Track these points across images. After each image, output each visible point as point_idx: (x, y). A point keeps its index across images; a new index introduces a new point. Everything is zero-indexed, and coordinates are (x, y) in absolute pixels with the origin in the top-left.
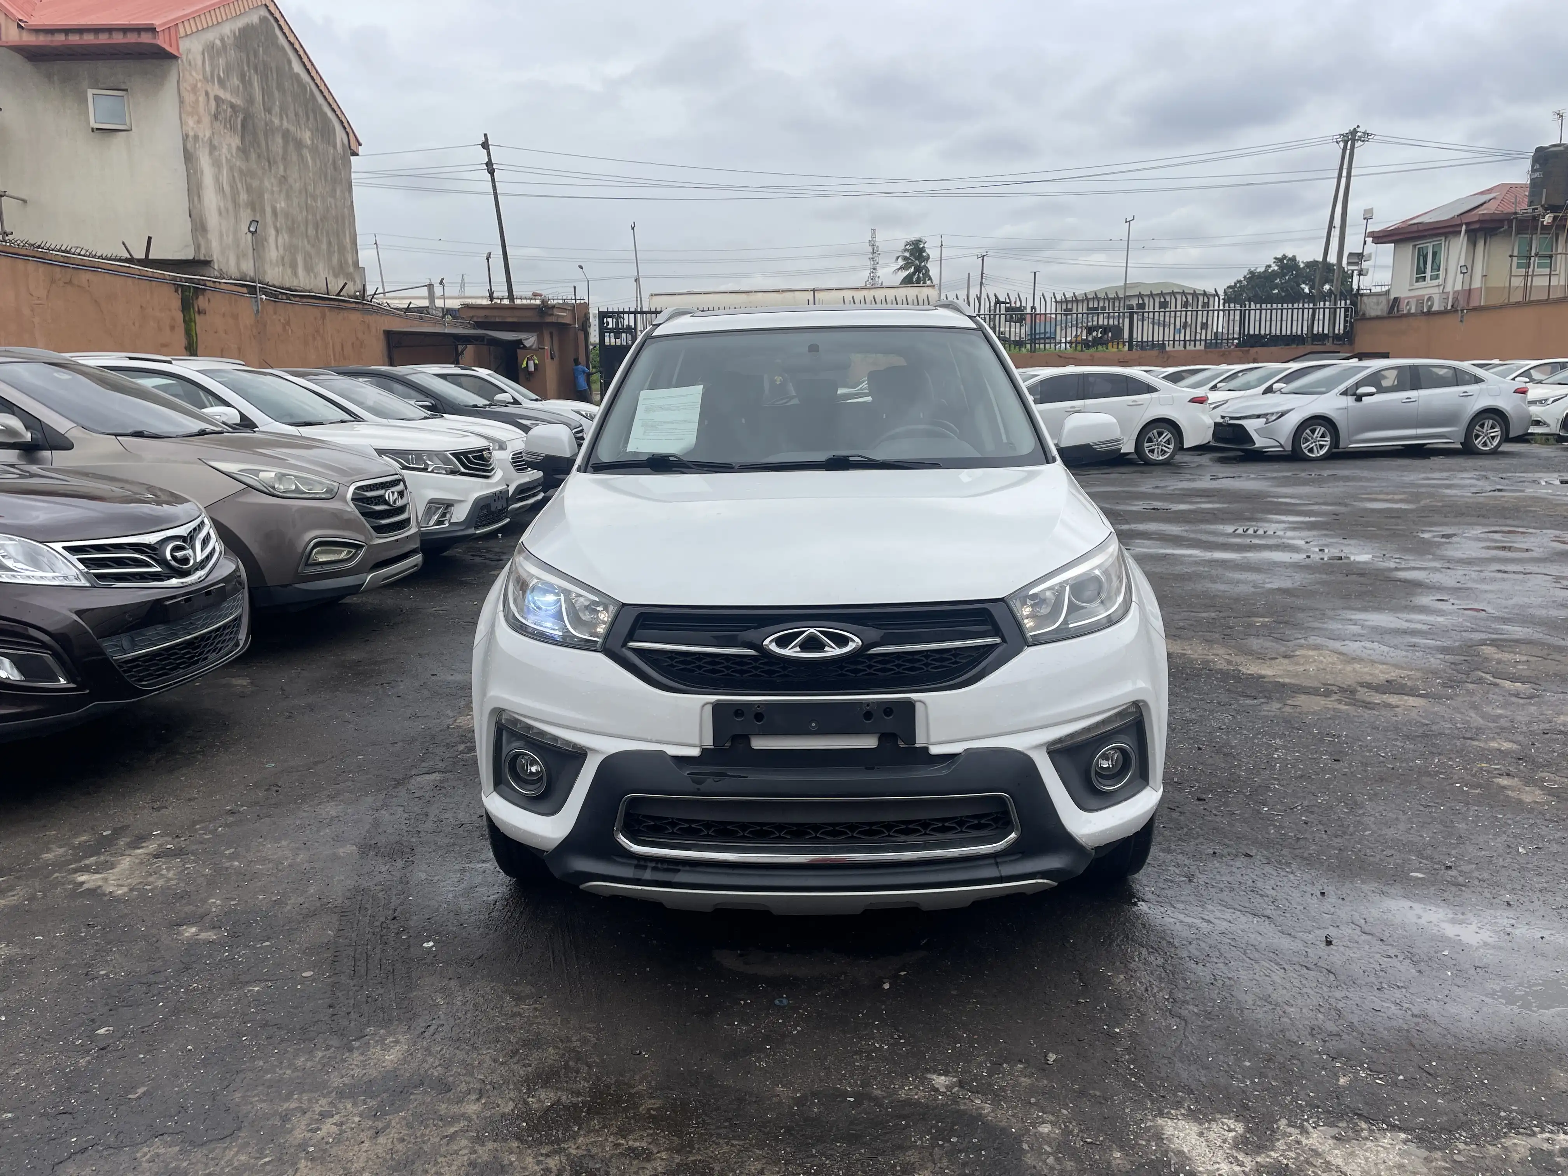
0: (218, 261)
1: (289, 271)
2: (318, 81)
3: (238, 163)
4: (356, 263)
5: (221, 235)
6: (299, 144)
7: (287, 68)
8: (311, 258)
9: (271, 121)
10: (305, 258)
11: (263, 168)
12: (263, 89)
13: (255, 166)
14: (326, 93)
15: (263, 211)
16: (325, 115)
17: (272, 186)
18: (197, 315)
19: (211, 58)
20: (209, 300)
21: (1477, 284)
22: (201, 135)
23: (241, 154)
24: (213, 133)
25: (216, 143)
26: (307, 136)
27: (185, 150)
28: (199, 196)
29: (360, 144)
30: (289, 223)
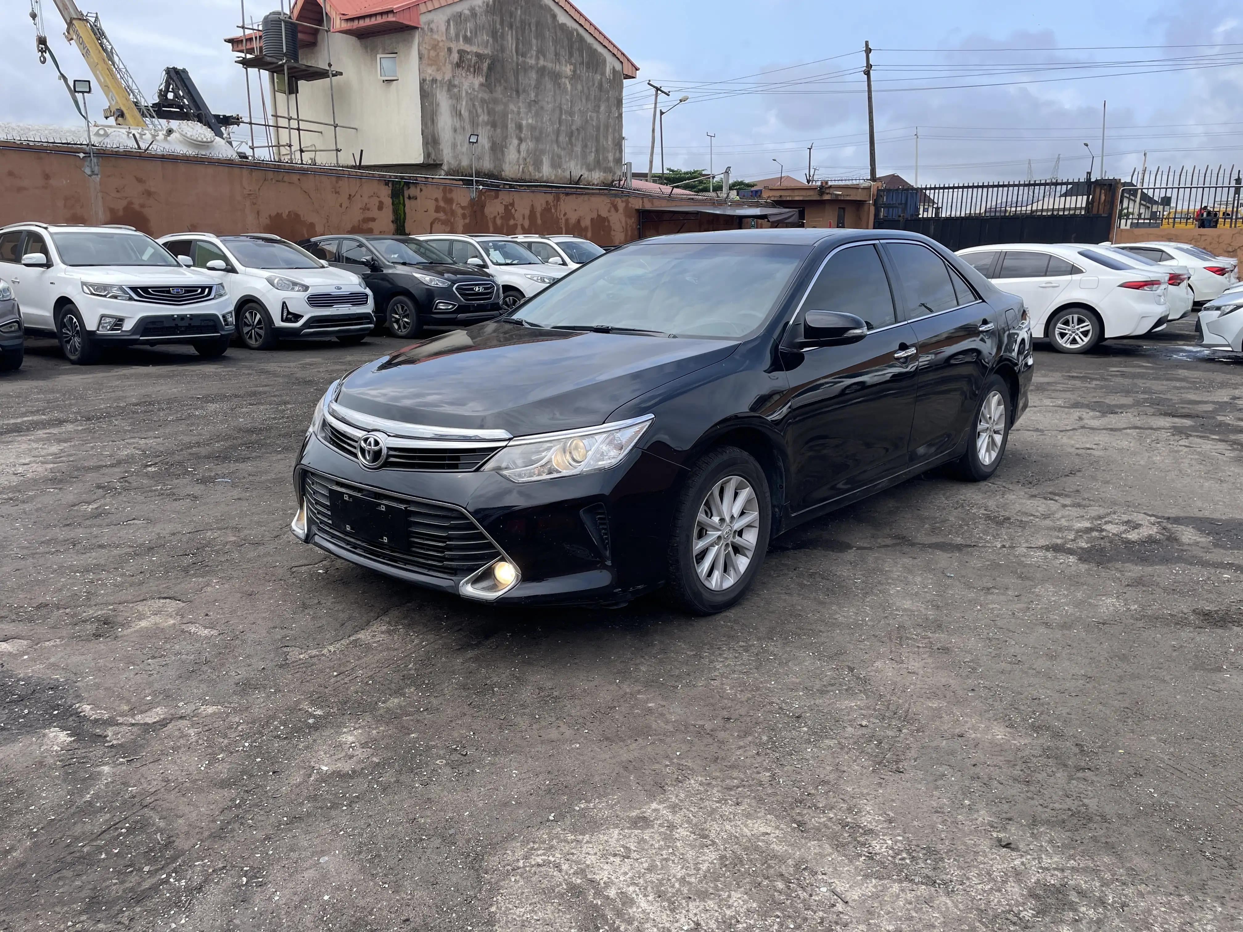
0: (449, 163)
1: (531, 168)
2: (587, 26)
3: (480, 95)
4: (619, 161)
5: (454, 146)
6: (556, 77)
7: (550, 21)
8: (560, 157)
9: (524, 62)
10: (553, 158)
11: (511, 96)
12: (517, 39)
13: (501, 96)
14: (596, 35)
15: (505, 126)
16: (596, 50)
17: (519, 108)
18: (407, 201)
19: (456, 24)
20: (421, 190)
22: (439, 78)
23: (484, 88)
24: (454, 77)
25: (456, 83)
26: (568, 70)
27: (422, 89)
28: (433, 121)
29: (637, 69)
30: (537, 133)
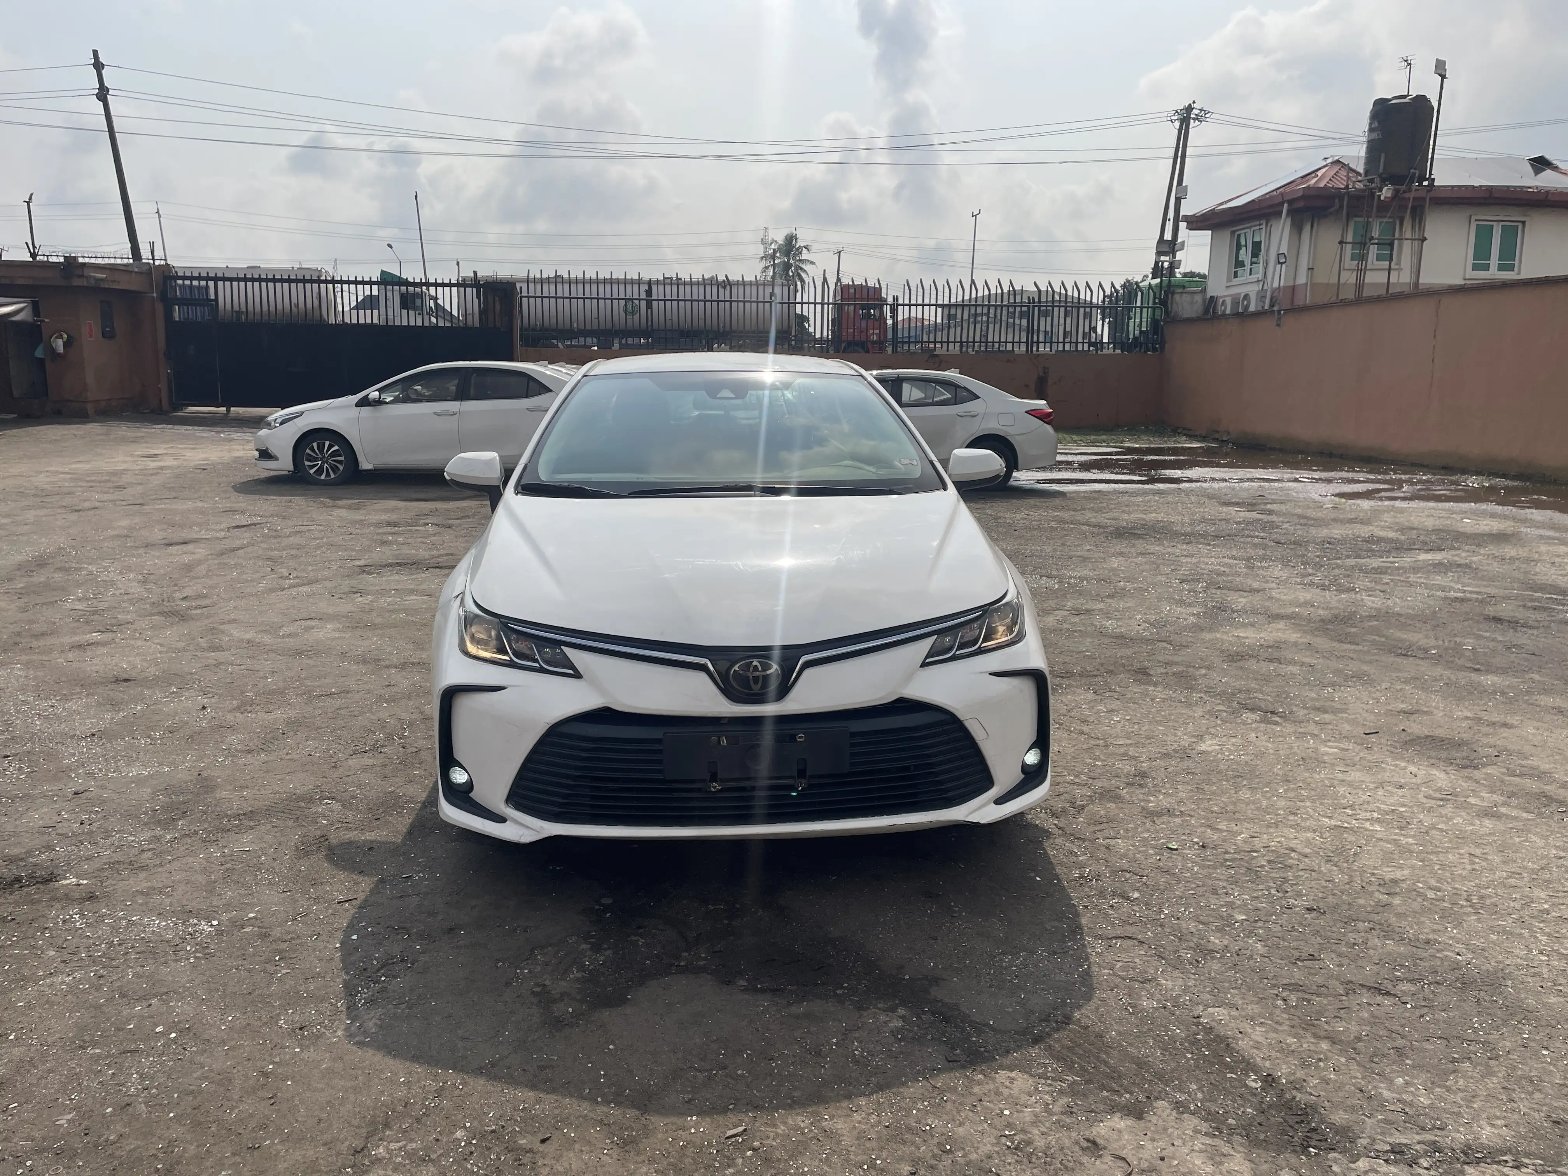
21: (1302, 279)
